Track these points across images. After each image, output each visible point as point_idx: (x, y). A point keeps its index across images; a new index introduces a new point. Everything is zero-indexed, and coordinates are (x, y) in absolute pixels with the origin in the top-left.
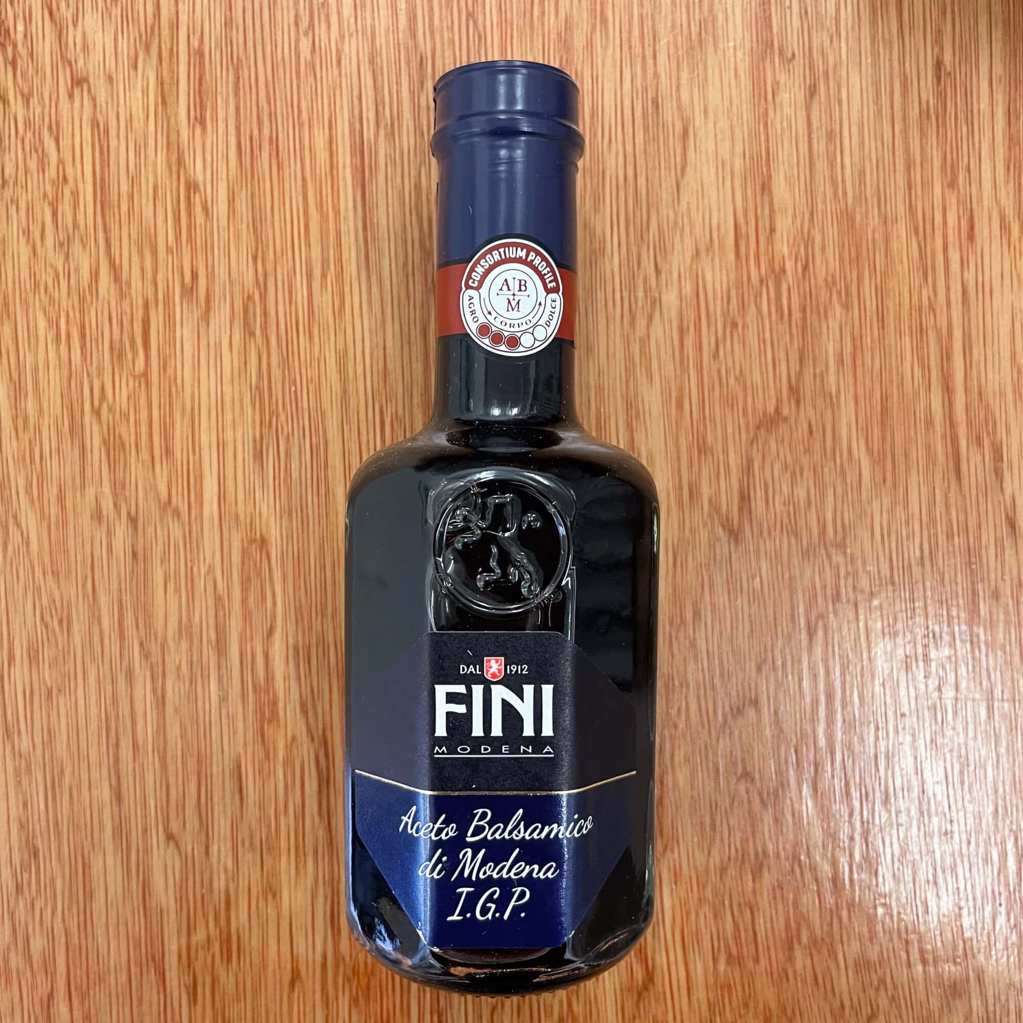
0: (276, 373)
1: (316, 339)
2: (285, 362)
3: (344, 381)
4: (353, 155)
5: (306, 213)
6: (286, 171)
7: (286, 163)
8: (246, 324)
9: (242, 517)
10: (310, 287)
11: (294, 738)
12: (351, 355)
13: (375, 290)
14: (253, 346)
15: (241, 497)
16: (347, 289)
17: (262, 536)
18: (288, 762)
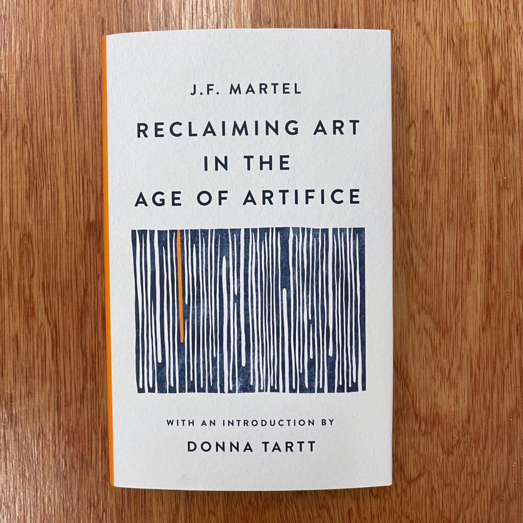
0: (37, 160)
1: (55, 145)
2: (41, 156)
3: (66, 164)
4: (72, 63)
5: (51, 89)
6: (42, 69)
7: (42, 66)
8: (23, 138)
9: (20, 224)
10: (52, 122)
11: (42, 324)
12: (70, 153)
13: (81, 124)
14: (26, 148)
15: (20, 215)
16: (68, 123)
17: (29, 233)
18: (39, 335)
